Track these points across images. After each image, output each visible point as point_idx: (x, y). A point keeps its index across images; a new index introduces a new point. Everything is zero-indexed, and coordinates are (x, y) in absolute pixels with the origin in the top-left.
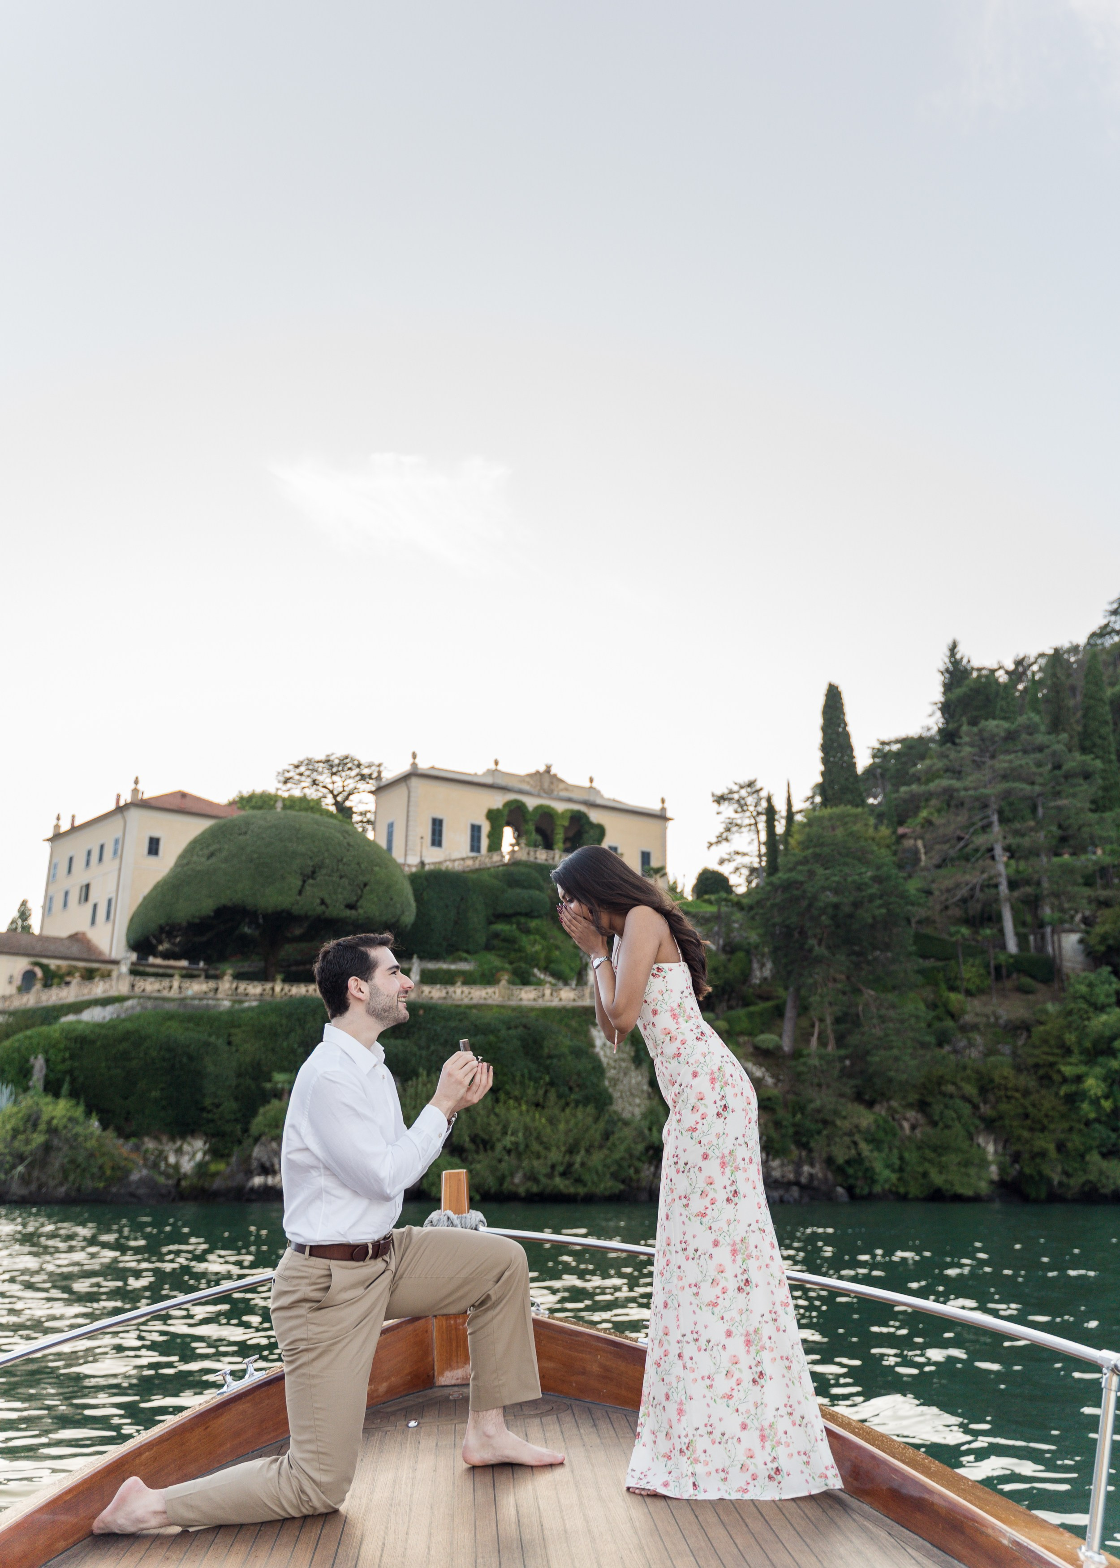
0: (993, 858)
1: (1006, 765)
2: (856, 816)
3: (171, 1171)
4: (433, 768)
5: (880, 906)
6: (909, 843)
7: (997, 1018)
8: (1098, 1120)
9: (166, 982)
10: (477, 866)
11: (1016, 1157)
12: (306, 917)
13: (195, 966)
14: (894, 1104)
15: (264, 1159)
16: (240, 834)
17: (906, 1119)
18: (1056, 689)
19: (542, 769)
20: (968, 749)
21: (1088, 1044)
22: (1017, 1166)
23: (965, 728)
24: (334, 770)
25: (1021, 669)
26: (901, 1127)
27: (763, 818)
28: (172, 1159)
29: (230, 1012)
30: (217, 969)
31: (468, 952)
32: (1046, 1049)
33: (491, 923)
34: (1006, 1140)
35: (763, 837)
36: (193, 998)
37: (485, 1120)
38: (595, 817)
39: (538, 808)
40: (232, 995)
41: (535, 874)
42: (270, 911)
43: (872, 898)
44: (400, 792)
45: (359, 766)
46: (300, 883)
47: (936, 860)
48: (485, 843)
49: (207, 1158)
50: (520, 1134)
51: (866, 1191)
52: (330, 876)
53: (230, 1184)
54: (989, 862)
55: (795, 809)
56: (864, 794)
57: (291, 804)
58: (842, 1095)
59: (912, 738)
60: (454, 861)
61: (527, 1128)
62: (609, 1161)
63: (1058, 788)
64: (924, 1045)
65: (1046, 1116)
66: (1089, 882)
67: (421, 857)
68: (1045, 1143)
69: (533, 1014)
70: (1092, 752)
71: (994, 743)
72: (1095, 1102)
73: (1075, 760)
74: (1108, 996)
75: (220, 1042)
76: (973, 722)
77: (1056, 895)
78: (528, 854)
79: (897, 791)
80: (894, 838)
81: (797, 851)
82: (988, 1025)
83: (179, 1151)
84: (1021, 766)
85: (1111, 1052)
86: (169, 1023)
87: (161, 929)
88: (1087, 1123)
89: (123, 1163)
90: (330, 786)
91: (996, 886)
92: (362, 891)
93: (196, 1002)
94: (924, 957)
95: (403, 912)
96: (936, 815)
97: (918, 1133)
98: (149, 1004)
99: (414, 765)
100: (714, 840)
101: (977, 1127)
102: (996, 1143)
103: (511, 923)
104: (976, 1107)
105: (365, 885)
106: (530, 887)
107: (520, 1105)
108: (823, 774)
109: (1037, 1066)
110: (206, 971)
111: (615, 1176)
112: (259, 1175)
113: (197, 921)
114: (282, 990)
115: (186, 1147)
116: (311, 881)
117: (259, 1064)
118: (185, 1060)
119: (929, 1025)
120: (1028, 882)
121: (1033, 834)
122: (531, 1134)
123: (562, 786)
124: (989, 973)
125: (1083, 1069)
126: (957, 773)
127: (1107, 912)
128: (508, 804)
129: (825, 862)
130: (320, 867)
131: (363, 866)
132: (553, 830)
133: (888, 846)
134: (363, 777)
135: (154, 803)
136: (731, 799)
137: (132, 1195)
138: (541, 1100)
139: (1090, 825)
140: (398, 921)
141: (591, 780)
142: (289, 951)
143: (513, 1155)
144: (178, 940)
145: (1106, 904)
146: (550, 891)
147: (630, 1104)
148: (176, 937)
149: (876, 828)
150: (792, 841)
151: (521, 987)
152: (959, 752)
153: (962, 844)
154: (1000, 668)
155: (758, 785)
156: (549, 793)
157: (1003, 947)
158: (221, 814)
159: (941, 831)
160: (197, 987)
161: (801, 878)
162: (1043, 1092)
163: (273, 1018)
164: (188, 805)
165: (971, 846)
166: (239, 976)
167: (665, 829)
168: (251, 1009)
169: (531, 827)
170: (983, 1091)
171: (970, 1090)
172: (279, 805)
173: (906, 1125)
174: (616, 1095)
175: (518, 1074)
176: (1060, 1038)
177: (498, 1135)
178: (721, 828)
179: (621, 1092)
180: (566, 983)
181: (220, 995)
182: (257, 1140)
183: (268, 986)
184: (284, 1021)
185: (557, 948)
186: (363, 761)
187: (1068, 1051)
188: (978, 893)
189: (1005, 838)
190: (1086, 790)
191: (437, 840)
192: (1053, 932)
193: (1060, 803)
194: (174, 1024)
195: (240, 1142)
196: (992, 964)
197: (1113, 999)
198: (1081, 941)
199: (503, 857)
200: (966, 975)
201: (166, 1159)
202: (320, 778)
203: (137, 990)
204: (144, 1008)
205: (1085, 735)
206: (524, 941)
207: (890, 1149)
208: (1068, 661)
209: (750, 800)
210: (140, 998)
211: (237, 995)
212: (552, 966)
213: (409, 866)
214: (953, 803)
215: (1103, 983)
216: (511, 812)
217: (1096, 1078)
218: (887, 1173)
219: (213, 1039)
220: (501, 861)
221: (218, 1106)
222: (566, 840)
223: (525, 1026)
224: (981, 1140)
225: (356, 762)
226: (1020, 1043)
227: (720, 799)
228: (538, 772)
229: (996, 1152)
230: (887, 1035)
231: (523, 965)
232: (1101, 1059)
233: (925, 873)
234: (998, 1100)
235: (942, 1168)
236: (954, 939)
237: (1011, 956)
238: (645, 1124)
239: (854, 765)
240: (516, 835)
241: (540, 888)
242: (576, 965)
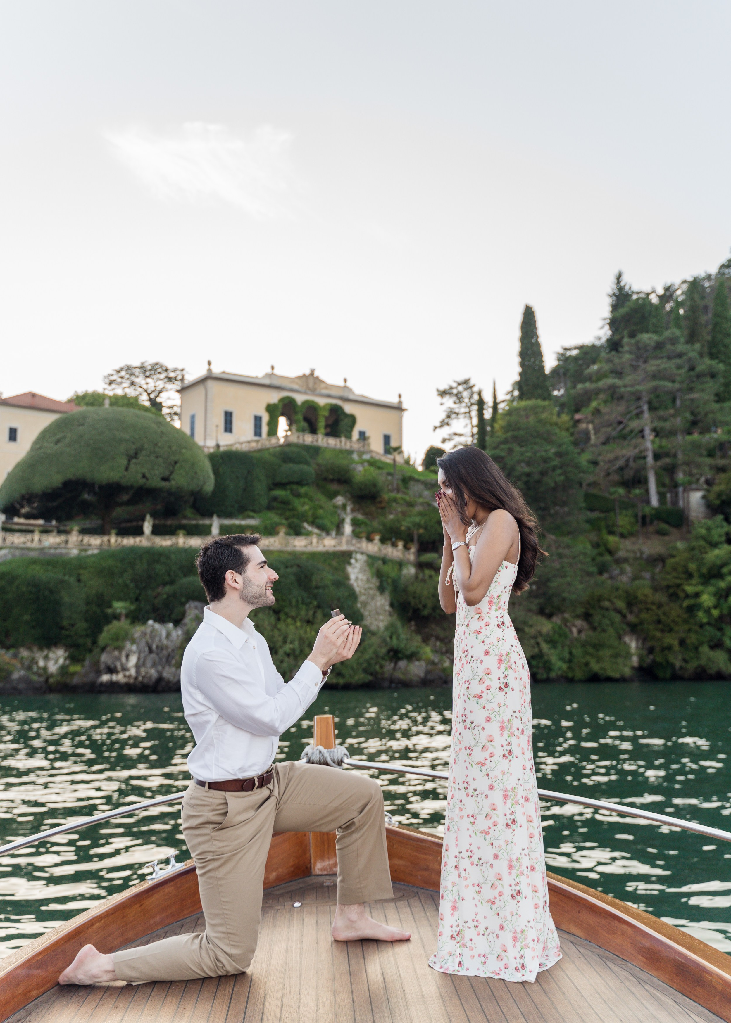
0: (643, 437)
1: (654, 368)
2: (544, 407)
3: (41, 671)
4: (224, 373)
5: (560, 475)
6: (583, 426)
7: (642, 553)
8: (709, 624)
9: (29, 536)
10: (259, 446)
11: (651, 650)
12: (132, 487)
13: (48, 524)
14: (567, 615)
15: (110, 662)
16: (79, 425)
17: (574, 626)
18: (693, 310)
19: (308, 372)
20: (627, 356)
21: (704, 570)
22: (651, 657)
23: (626, 340)
24: (148, 374)
25: (668, 294)
26: (571, 631)
27: (475, 407)
28: (41, 663)
29: (78, 558)
30: (65, 526)
31: (254, 511)
32: (675, 574)
33: (270, 489)
34: (644, 638)
35: (475, 421)
36: (50, 548)
37: (271, 633)
38: (348, 408)
39: (306, 402)
40: (78, 545)
41: (304, 453)
42: (104, 482)
43: (554, 469)
44: (200, 391)
45: (166, 370)
46: (125, 462)
47: (602, 439)
48: (265, 429)
49: (68, 662)
50: (297, 643)
51: (545, 676)
52: (149, 456)
53: (85, 680)
54: (640, 440)
55: (498, 400)
56: (551, 388)
57: (116, 401)
58: (529, 610)
59: (587, 346)
60: (242, 443)
61: (301, 639)
62: (361, 660)
63: (692, 385)
64: (590, 574)
65: (673, 621)
66: (711, 454)
67: (217, 440)
68: (671, 640)
69: (304, 557)
70: (717, 358)
71: (646, 351)
72: (708, 611)
73: (705, 364)
74: (720, 536)
75: (72, 580)
76: (632, 335)
77: (687, 464)
78: (298, 437)
79: (574, 387)
80: (571, 423)
81: (499, 434)
82: (636, 559)
83: (46, 658)
84: (665, 369)
85: (720, 576)
86: (33, 567)
87: (23, 497)
88: (701, 626)
89: (6, 667)
90: (145, 387)
91: (645, 458)
92: (173, 467)
93: (52, 551)
94: (592, 510)
95: (204, 483)
96: (603, 405)
97: (583, 636)
98: (18, 553)
99: (209, 370)
100: (438, 424)
101: (624, 630)
102: (637, 640)
103: (285, 489)
104: (624, 616)
105: (176, 463)
106: (299, 462)
107: (296, 622)
108: (521, 374)
109: (668, 587)
110: (57, 527)
111: (365, 671)
112: (106, 673)
113: (49, 491)
114: (116, 541)
115: (51, 655)
116: (134, 461)
117: (102, 595)
118: (47, 593)
119: (593, 559)
120: (667, 455)
121: (672, 419)
122: (304, 643)
123: (323, 385)
124: (637, 521)
125: (700, 588)
126: (619, 374)
127: (722, 476)
128: (282, 400)
129: (520, 441)
130: (141, 450)
131: (174, 448)
132: (316, 419)
133: (567, 430)
134: (170, 379)
135: (11, 402)
136: (451, 394)
137: (15, 689)
138: (311, 619)
139: (713, 412)
140: (201, 489)
141: (345, 381)
142: (119, 512)
143: (291, 657)
144: (35, 505)
145: (722, 470)
146: (314, 466)
147: (376, 620)
148: (34, 502)
149: (559, 415)
150: (497, 426)
151: (294, 537)
152: (620, 358)
153: (621, 426)
154: (653, 292)
155: (472, 383)
156: (313, 391)
157: (648, 502)
158: (64, 409)
159: (606, 418)
160: (52, 540)
161: (502, 454)
162: (672, 605)
163: (110, 562)
164: (37, 402)
165: (628, 429)
166: (84, 532)
167: (401, 417)
168: (93, 555)
169: (300, 417)
170: (630, 605)
171: (621, 604)
172: (107, 402)
173: (575, 630)
174: (366, 613)
175: (294, 601)
176: (685, 567)
177: (280, 643)
178: (443, 416)
179: (370, 611)
180: (328, 534)
181: (70, 545)
182: (103, 649)
183: (106, 538)
184: (119, 564)
185: (321, 507)
186: (170, 366)
187: (690, 576)
188: (632, 464)
189: (652, 422)
190: (712, 386)
191: (228, 428)
192: (684, 491)
193: (694, 396)
194: (37, 568)
195: (90, 651)
196: (640, 514)
197: (723, 538)
198: (704, 497)
199: (279, 440)
200: (621, 523)
201: (37, 663)
202: (137, 380)
203: (8, 542)
204: (14, 556)
205: (713, 344)
206: (297, 503)
207: (563, 647)
208: (703, 286)
209: (466, 394)
210: (10, 548)
211: (82, 545)
212: (318, 521)
213: (208, 448)
214: (615, 396)
215: (717, 527)
216: (285, 406)
217: (709, 594)
218: (560, 664)
219: (66, 578)
220: (277, 443)
221: (73, 625)
222: (327, 426)
223: (298, 566)
224: (627, 639)
225: (164, 369)
226: (657, 570)
227: (443, 393)
228: (304, 375)
229: (637, 647)
230: (563, 567)
231: (296, 521)
232: (713, 581)
233: (594, 449)
234: (640, 611)
235: (599, 660)
236: (613, 497)
237: (654, 509)
238: (387, 634)
239: (543, 367)
240: (289, 423)
241: (307, 463)
242: (336, 520)
